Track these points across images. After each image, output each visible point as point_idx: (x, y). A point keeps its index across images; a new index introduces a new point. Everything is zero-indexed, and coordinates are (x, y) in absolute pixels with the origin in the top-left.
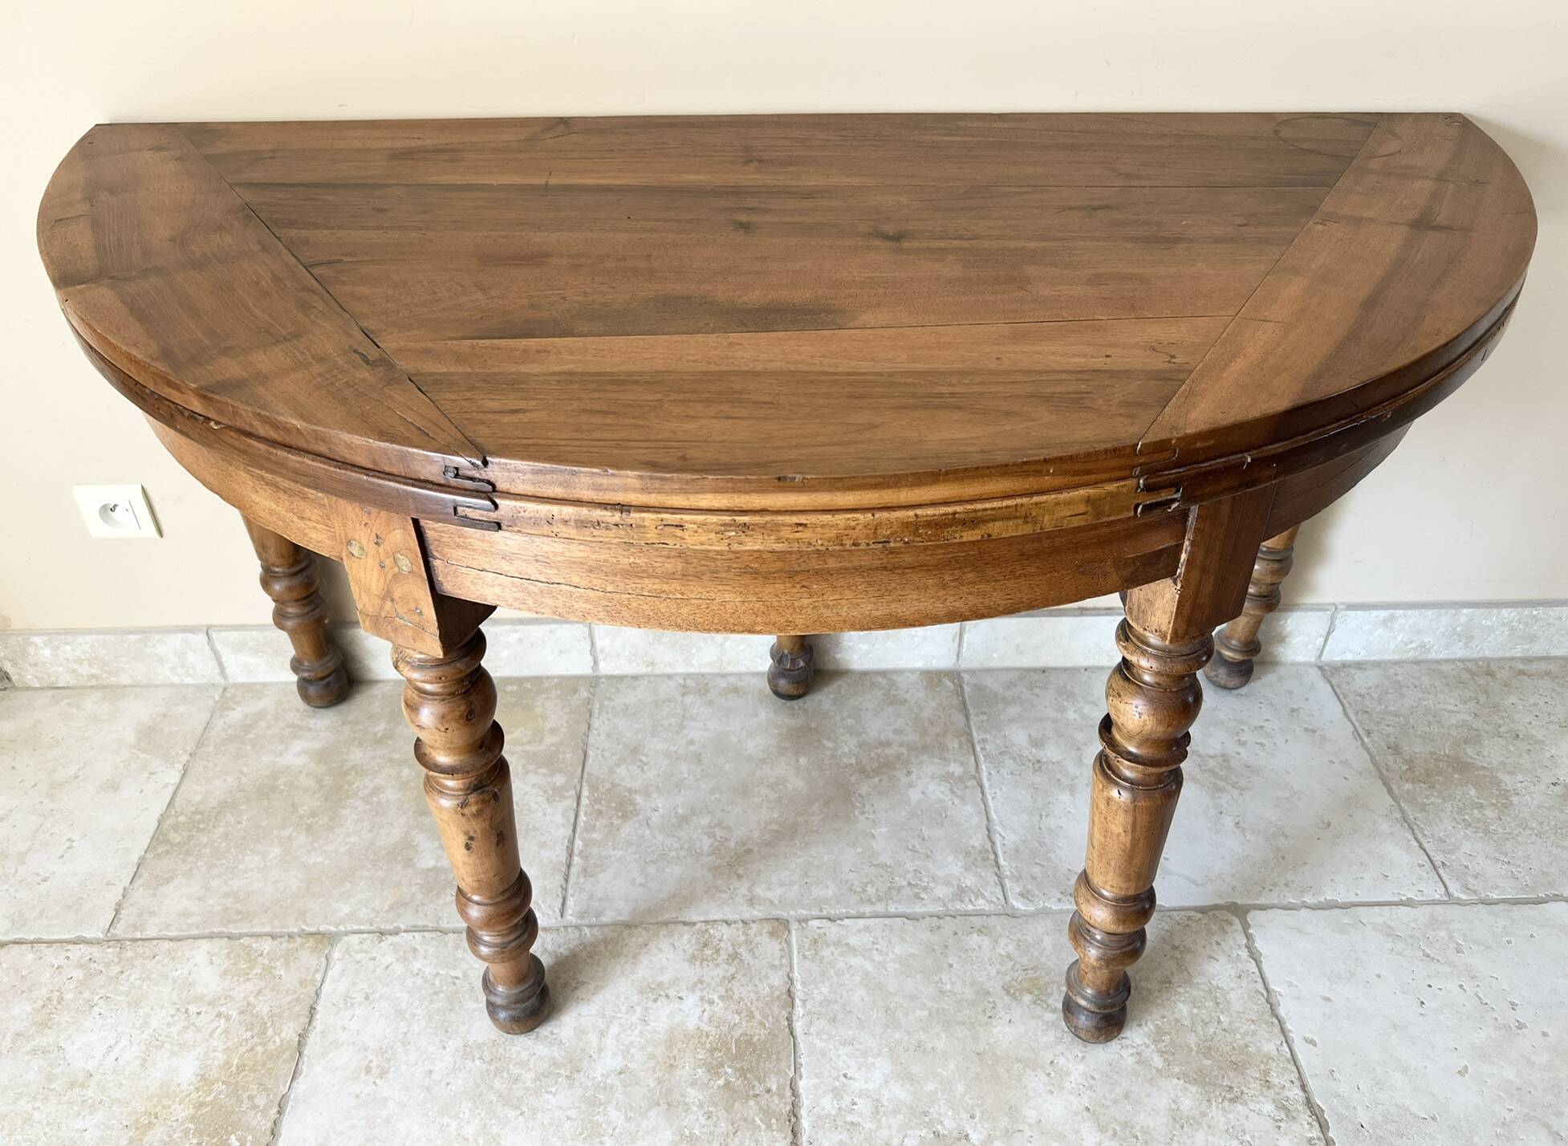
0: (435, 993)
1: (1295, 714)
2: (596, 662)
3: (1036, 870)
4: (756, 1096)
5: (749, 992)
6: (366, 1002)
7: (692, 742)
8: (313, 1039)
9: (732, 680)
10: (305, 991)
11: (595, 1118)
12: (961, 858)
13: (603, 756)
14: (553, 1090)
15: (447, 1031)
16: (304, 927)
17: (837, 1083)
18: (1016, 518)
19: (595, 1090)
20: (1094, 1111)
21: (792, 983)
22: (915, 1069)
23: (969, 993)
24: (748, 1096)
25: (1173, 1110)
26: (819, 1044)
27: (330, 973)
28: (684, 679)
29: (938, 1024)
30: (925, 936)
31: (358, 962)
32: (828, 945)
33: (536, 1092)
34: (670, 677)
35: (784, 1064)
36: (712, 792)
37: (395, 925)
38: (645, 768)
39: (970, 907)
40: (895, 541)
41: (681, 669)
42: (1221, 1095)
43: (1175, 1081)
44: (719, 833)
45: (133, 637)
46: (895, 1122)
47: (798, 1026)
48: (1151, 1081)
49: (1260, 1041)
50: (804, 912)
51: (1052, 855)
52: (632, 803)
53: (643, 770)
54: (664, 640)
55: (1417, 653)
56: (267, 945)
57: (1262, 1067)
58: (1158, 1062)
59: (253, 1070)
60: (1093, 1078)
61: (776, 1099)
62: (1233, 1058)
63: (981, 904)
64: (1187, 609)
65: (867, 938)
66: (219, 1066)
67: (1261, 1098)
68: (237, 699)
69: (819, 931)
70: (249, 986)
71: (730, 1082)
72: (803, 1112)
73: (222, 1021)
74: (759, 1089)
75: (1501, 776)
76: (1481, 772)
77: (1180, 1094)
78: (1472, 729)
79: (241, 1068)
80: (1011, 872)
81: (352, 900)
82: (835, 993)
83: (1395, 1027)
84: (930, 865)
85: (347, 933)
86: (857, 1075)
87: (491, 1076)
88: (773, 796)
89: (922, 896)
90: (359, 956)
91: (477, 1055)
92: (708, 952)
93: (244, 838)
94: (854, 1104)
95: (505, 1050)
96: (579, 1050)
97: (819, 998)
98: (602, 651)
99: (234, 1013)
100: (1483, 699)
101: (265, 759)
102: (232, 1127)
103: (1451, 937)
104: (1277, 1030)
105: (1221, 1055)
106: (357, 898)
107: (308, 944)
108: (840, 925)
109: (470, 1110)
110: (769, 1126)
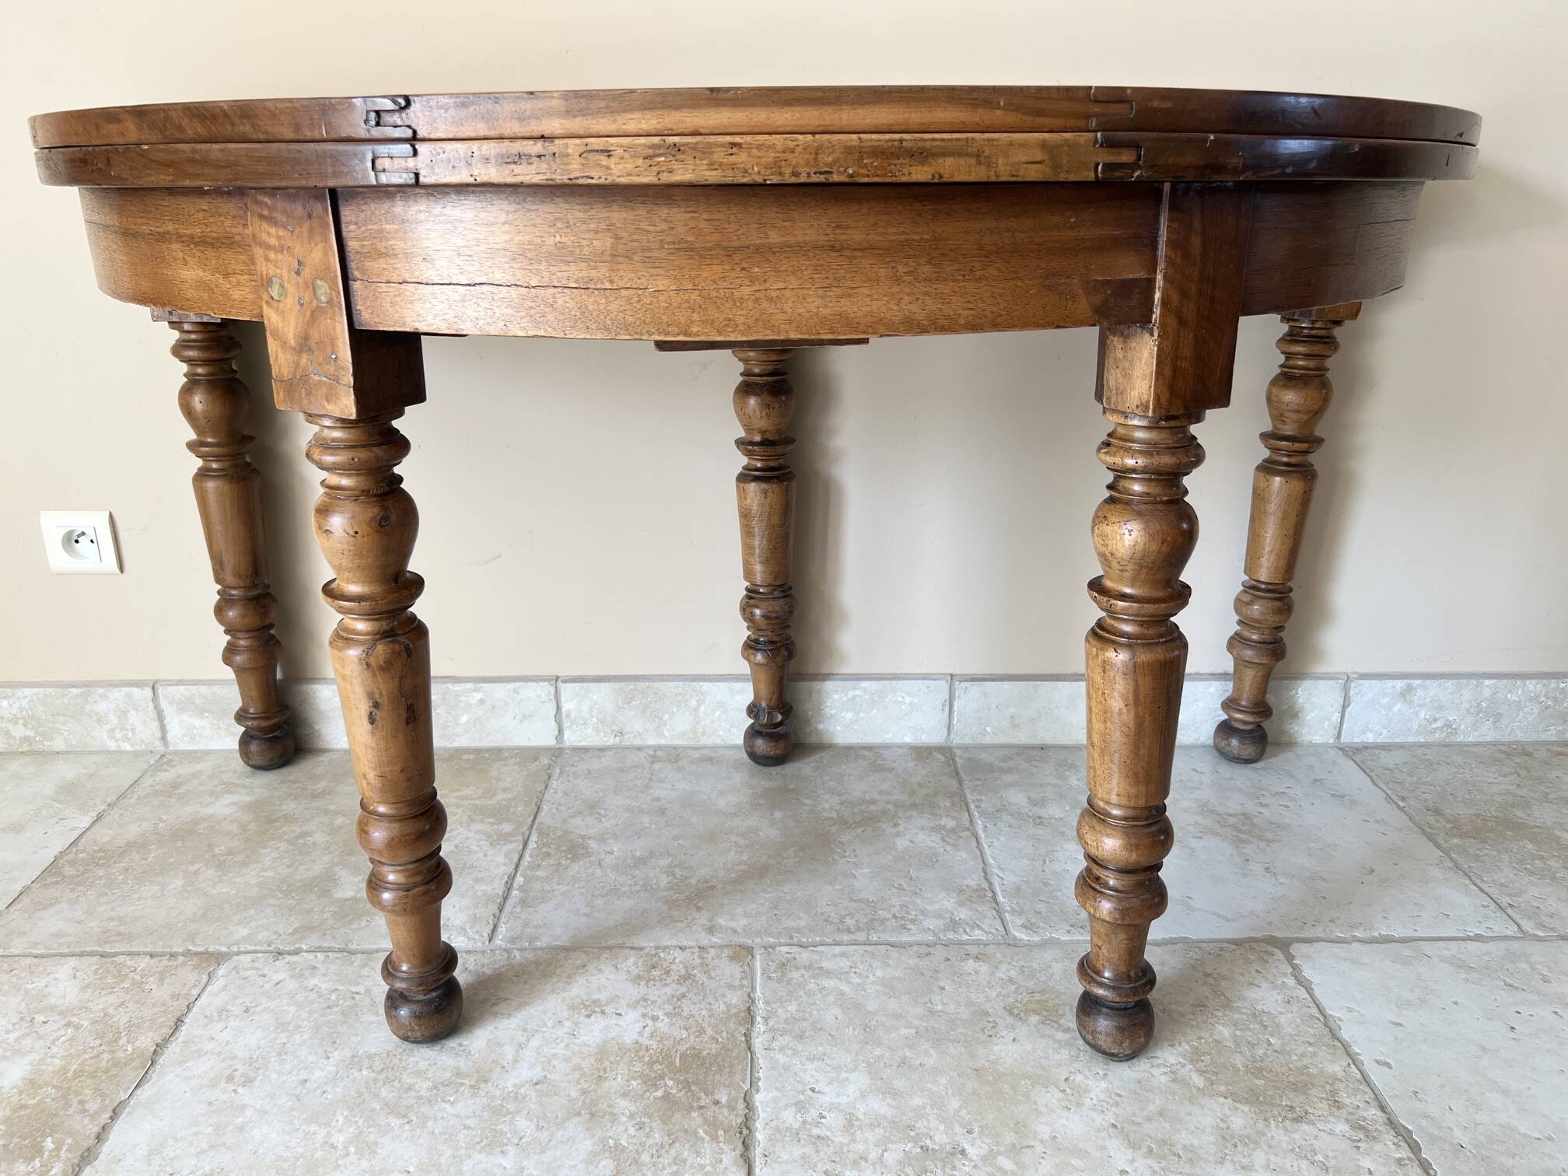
0: (329, 1007)
1: (1319, 783)
2: (560, 731)
3: (1041, 906)
4: (702, 1107)
5: (701, 1009)
6: (245, 1015)
7: (657, 799)
8: (173, 1049)
9: (705, 752)
10: (175, 1004)
11: (499, 1127)
12: (954, 895)
13: (557, 809)
14: (452, 1099)
15: (334, 1042)
16: (191, 947)
17: (802, 1097)
18: (968, 155)
19: (504, 1099)
20: (1123, 1128)
21: (753, 1001)
22: (899, 1084)
23: (964, 1013)
24: (692, 1107)
25: (1222, 1129)
26: (781, 1058)
27: (209, 989)
28: (655, 751)
29: (928, 1042)
30: (912, 962)
31: (245, 978)
32: (797, 968)
33: (430, 1101)
34: (639, 749)
35: (738, 1076)
36: (675, 838)
37: (296, 946)
38: (603, 819)
39: (965, 937)
40: (839, 172)
41: (652, 741)
42: (1280, 1115)
43: (1222, 1100)
44: (678, 872)
45: (74, 691)
46: (873, 1136)
47: (758, 1043)
48: (1191, 1100)
49: (1321, 1063)
50: (772, 940)
51: (1059, 894)
52: (585, 847)
53: (600, 821)
54: (634, 703)
55: (1444, 735)
56: (143, 963)
57: (1328, 1087)
58: (1198, 1080)
59: (92, 1076)
60: (1119, 1095)
61: (725, 1111)
62: (1291, 1079)
63: (977, 934)
64: (1167, 371)
65: (844, 963)
66: (53, 1072)
67: (1331, 1119)
68: (174, 763)
69: (788, 955)
70: (112, 999)
71: (670, 1093)
72: (759, 1125)
73: (70, 1031)
74: (705, 1100)
75: (1558, 833)
76: (1535, 830)
77: (1228, 1113)
78: (1516, 796)
79: (77, 1074)
80: (1011, 907)
81: (253, 924)
82: (804, 1012)
83: (1484, 1049)
84: (918, 901)
85: (238, 954)
86: (826, 1090)
87: (378, 1085)
88: (742, 842)
89: (909, 927)
90: (249, 973)
91: (366, 1063)
92: (655, 973)
93: (145, 872)
94: (824, 1117)
95: (401, 1060)
96: (490, 1061)
97: (783, 1016)
98: (568, 716)
99: (86, 1023)
100: (1524, 773)
101: (189, 809)
102: (51, 1130)
103: (1533, 969)
104: (1341, 1052)
105: (1277, 1075)
106: (259, 922)
107: (191, 963)
108: (812, 950)
109: (346, 1118)
110: (715, 1138)
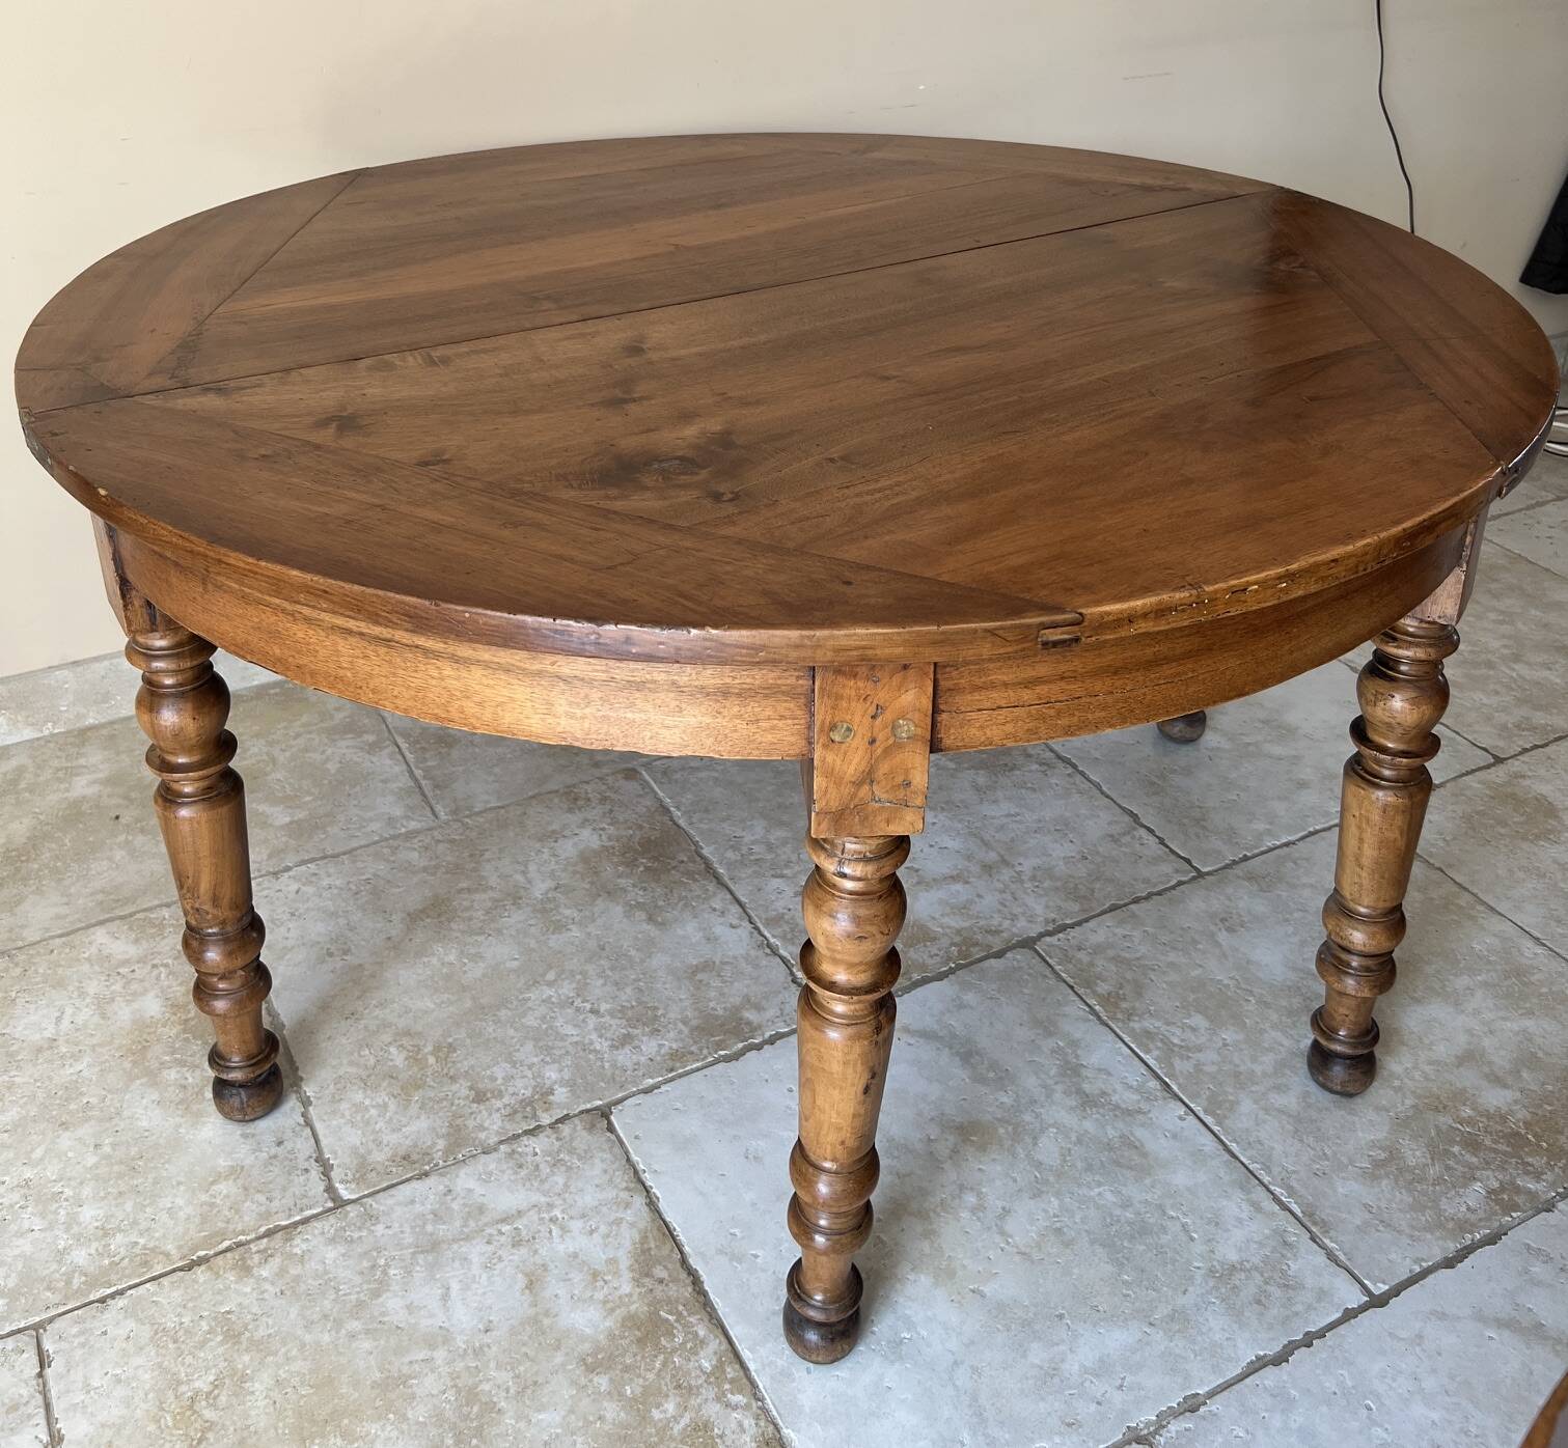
4: (674, 867)
5: (630, 815)
11: (553, 918)
14: (506, 915)
15: (385, 911)
17: (732, 843)
19: (541, 903)
21: (661, 800)
22: (785, 818)
24: (668, 869)
25: (975, 786)
26: (703, 826)
32: (676, 771)
33: (492, 921)
35: (684, 845)
37: (283, 866)
42: (1001, 770)
46: (788, 849)
47: (682, 822)
48: (952, 776)
50: (645, 759)
52: (450, 733)
56: (164, 914)
58: (952, 765)
61: (690, 865)
66: (184, 997)
67: (1028, 764)
69: (664, 765)
70: (169, 943)
71: (648, 867)
72: (716, 865)
73: (162, 969)
74: (674, 863)
77: (975, 777)
82: (699, 796)
86: (744, 834)
91: (423, 916)
92: (580, 803)
93: (78, 854)
94: (751, 849)
95: (445, 906)
97: (688, 803)
101: (52, 798)
109: (443, 947)
110: (695, 880)
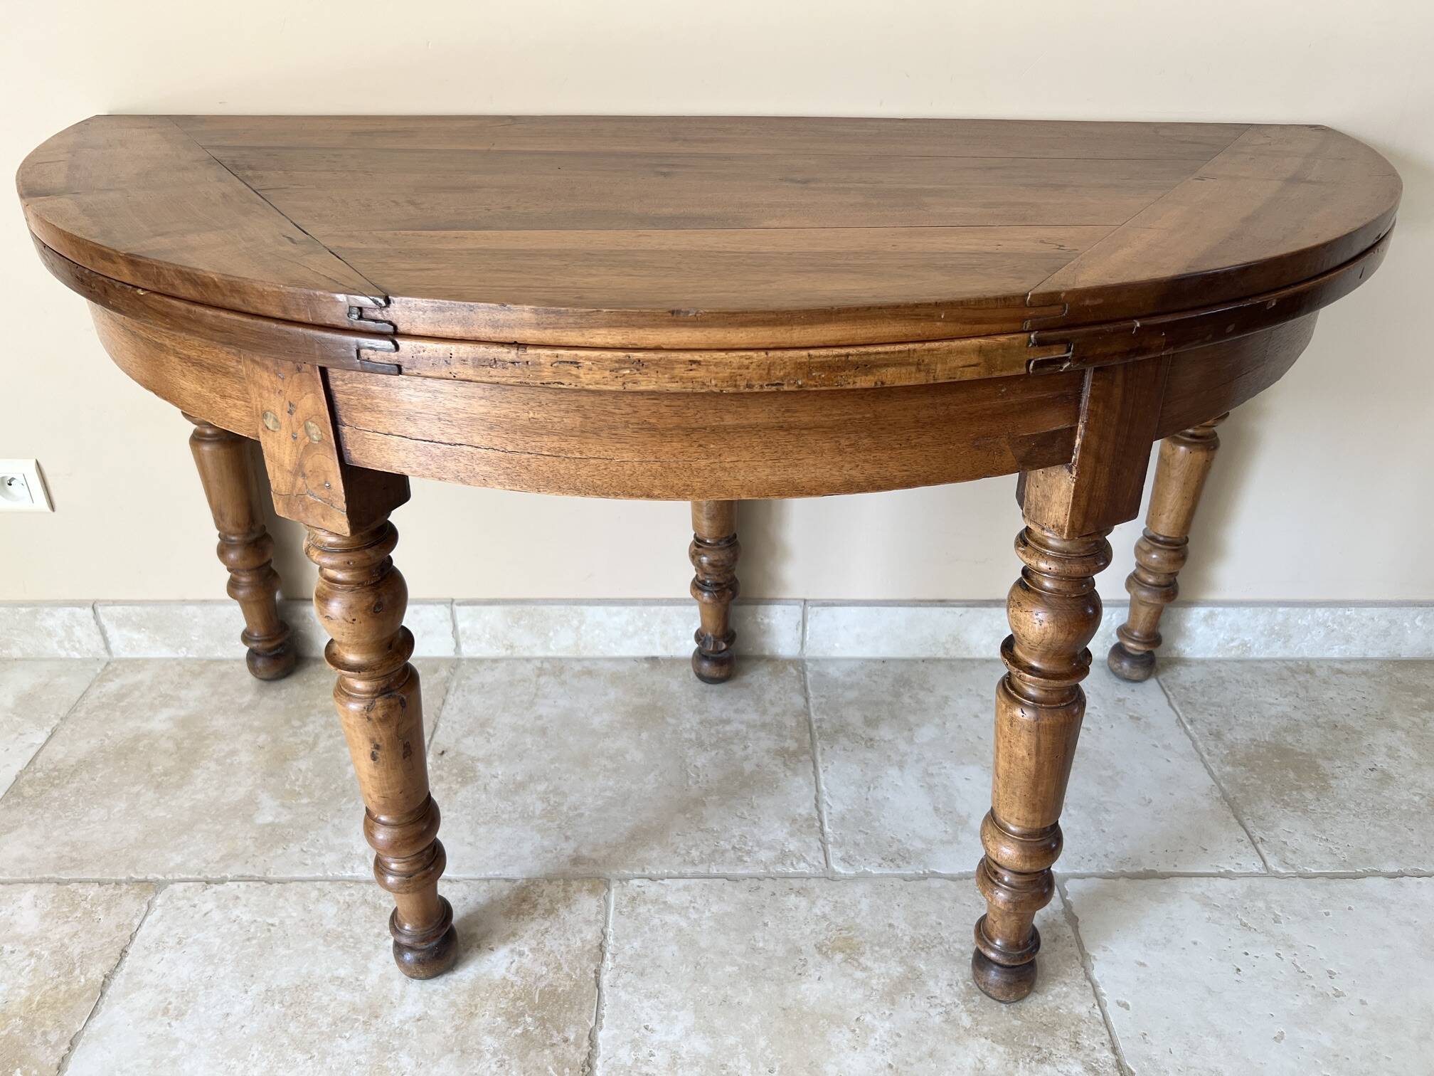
0: (248, 940)
1: (1121, 703)
2: (458, 645)
3: (860, 838)
4: (553, 1045)
5: (561, 945)
6: (178, 946)
7: (540, 717)
8: (119, 980)
9: (587, 664)
10: (120, 934)
11: (385, 1064)
12: (788, 825)
13: (452, 728)
14: (348, 1035)
15: (252, 976)
16: (133, 875)
17: (637, 1035)
19: (390, 1035)
20: (897, 1069)
21: (605, 937)
22: (718, 1023)
23: (781, 951)
24: (545, 1045)
25: (979, 1070)
26: (624, 996)
27: (148, 919)
28: (542, 663)
29: (747, 980)
30: (743, 896)
31: (178, 909)
32: (645, 902)
33: (329, 1037)
34: (528, 660)
35: (585, 1015)
36: (552, 761)
37: (223, 874)
38: (491, 740)
39: (791, 870)
41: (540, 653)
42: (1029, 1056)
43: (983, 1040)
44: (553, 799)
45: (23, 611)
47: (605, 980)
48: (958, 1040)
49: (1072, 1003)
50: (627, 872)
51: (877, 824)
52: (473, 770)
53: (488, 741)
54: (522, 622)
55: (1239, 652)
56: (93, 891)
57: (1073, 1028)
58: (966, 1021)
59: (52, 1007)
60: (899, 1035)
61: (572, 1048)
62: (1044, 1020)
63: (802, 867)
65: (685, 897)
66: (21, 1003)
67: (1070, 1060)
68: (118, 672)
69: (638, 889)
70: (67, 929)
71: (528, 1031)
72: (599, 1062)
73: (33, 961)
74: (557, 1038)
75: (1319, 761)
76: (1300, 757)
77: (987, 1054)
78: (1291, 719)
79: (40, 1005)
80: (835, 838)
81: (186, 851)
82: (646, 948)
83: (1210, 991)
84: (756, 831)
85: (173, 882)
86: (657, 1028)
87: (287, 1020)
88: (610, 765)
89: (745, 859)
90: (181, 903)
91: (278, 998)
92: (525, 906)
93: (94, 793)
94: (652, 1055)
95: (306, 994)
96: (381, 996)
97: (630, 953)
98: (464, 632)
99: (46, 953)
100: (1302, 694)
101: (131, 724)
102: (19, 1061)
103: (1269, 908)
104: (1090, 992)
105: (1031, 1016)
106: (192, 849)
107: (133, 891)
108: (660, 884)
109: (260, 1053)
